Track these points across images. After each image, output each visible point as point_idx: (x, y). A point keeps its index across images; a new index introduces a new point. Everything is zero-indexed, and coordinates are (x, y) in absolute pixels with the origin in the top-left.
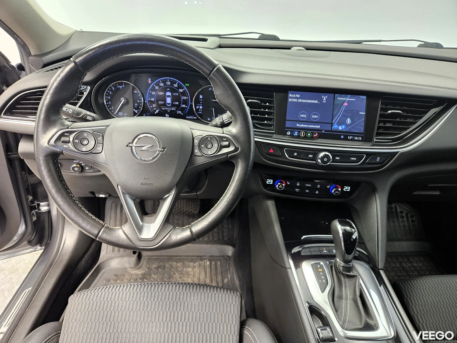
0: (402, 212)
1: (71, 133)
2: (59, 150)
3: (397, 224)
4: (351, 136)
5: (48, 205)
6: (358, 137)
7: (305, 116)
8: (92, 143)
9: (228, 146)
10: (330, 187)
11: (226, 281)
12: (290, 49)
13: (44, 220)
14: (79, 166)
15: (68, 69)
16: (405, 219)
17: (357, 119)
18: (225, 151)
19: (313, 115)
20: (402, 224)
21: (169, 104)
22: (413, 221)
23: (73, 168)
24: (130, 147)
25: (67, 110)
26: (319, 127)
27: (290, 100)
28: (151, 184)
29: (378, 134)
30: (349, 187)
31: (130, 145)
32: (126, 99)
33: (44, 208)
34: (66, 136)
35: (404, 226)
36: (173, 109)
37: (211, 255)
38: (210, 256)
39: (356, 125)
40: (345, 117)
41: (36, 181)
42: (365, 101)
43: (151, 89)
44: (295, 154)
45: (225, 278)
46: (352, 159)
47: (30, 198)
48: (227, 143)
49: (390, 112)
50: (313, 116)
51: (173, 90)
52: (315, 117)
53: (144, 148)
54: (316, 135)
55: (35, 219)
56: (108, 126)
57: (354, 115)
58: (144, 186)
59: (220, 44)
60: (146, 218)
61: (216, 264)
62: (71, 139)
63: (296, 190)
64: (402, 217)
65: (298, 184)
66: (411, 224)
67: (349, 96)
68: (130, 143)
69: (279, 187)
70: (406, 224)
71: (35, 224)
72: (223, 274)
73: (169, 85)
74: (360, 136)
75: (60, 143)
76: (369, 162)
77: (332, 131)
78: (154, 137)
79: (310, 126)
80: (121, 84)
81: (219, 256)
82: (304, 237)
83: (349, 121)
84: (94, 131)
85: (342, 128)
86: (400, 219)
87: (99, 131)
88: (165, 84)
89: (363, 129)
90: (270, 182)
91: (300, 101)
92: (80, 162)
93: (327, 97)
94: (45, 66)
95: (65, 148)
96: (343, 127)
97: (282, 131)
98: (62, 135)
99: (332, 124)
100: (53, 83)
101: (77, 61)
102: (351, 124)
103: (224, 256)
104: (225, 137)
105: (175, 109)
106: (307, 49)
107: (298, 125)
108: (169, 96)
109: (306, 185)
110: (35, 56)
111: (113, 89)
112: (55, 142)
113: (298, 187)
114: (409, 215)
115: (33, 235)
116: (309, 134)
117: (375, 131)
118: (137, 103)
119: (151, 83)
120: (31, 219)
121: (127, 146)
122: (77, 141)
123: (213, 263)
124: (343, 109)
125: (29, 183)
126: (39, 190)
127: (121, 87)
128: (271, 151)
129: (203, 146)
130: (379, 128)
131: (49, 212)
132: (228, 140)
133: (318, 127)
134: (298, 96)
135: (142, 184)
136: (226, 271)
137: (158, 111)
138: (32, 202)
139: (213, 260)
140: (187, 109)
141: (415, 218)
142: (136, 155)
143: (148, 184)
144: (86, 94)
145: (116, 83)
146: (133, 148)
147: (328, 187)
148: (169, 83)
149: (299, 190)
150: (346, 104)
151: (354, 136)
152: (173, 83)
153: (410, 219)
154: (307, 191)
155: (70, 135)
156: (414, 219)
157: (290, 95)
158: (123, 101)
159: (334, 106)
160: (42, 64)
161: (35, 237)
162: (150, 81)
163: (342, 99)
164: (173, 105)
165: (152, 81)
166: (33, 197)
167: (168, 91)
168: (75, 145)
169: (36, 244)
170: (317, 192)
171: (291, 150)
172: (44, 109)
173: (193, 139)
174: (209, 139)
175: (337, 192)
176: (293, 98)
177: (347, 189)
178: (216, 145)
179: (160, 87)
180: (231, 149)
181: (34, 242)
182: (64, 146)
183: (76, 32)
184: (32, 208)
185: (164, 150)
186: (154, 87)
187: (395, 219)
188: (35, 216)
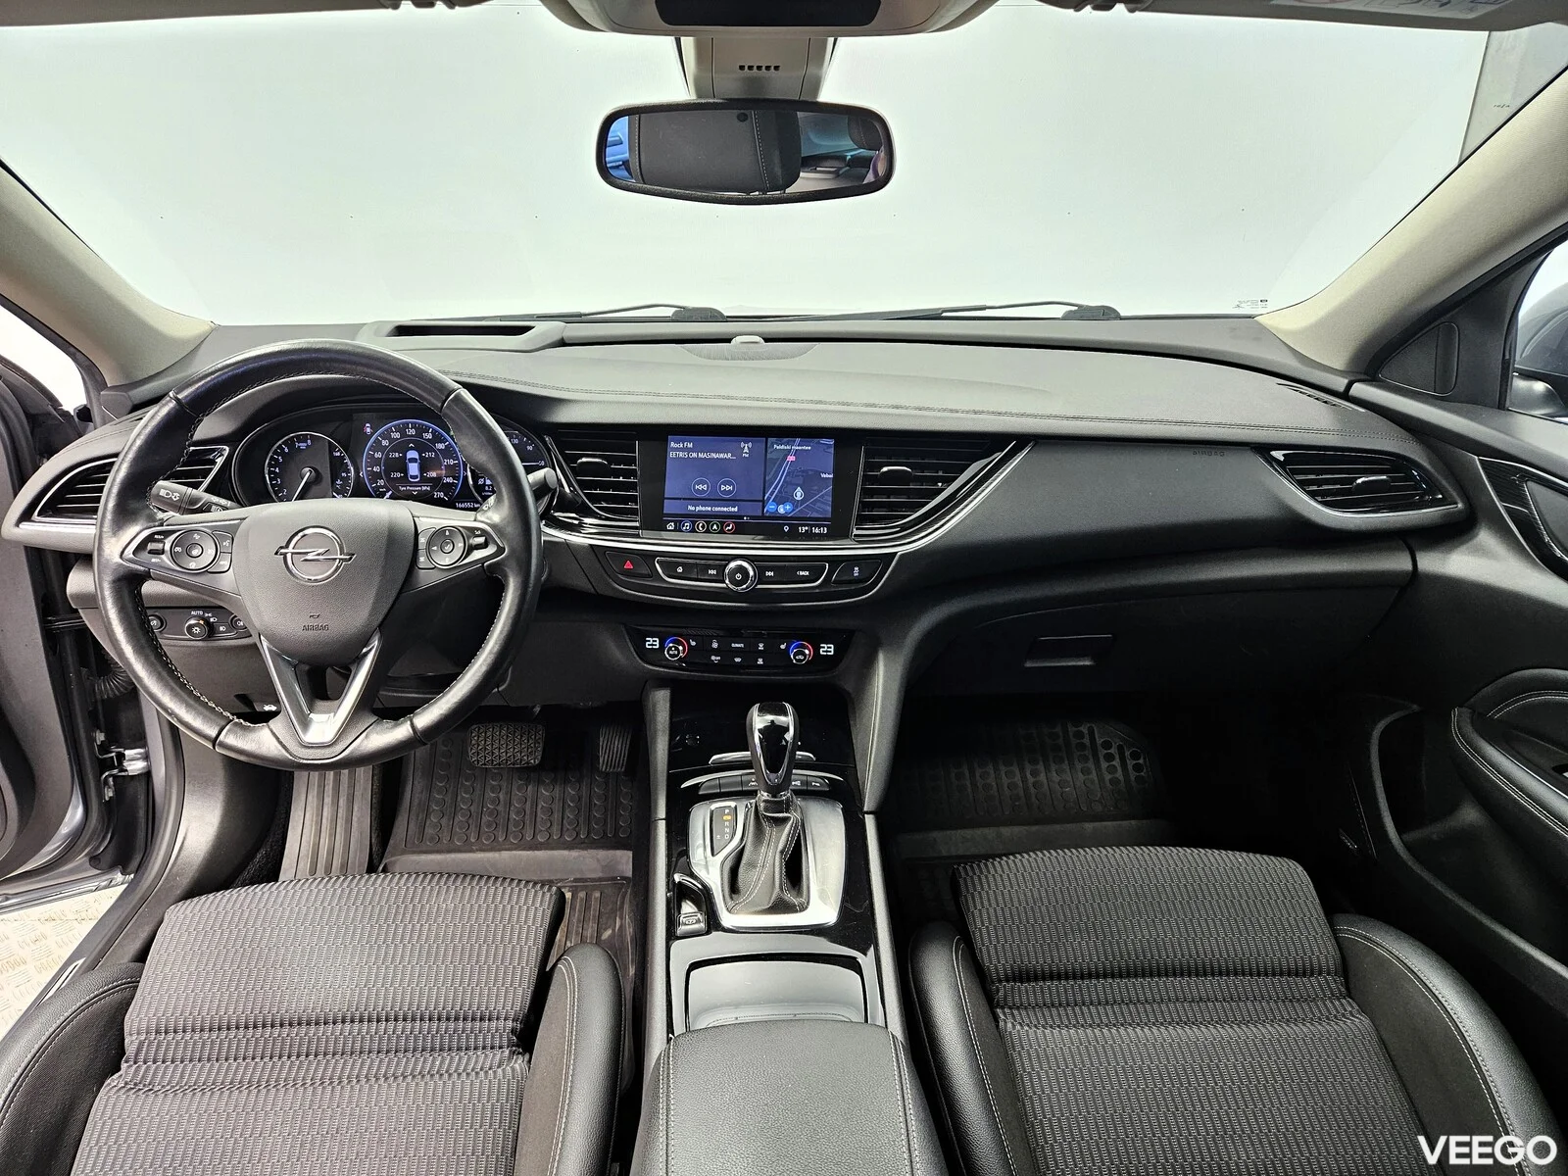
0: (1107, 745)
1: (167, 534)
2: (142, 568)
3: (1094, 775)
4: (805, 525)
5: (146, 757)
6: (819, 526)
7: (705, 487)
8: (210, 552)
9: (485, 545)
10: (788, 647)
11: (607, 934)
12: (729, 341)
13: (135, 800)
14: (202, 622)
15: (165, 411)
16: (1116, 762)
17: (816, 488)
18: (477, 555)
19: (722, 483)
20: (1108, 777)
21: (415, 477)
22: (1137, 768)
23: (190, 627)
24: (281, 554)
25: (168, 494)
26: (736, 509)
27: (672, 454)
28: (324, 628)
29: (862, 520)
30: (832, 646)
31: (283, 551)
32: (315, 470)
33: (134, 766)
34: (158, 541)
35: (1114, 782)
36: (424, 488)
37: (578, 876)
38: (576, 880)
39: (814, 503)
40: (790, 485)
41: (117, 692)
42: (832, 450)
43: (372, 446)
44: (680, 570)
45: (605, 930)
46: (802, 573)
47: (100, 737)
48: (481, 540)
49: (885, 469)
50: (723, 488)
51: (421, 447)
52: (729, 488)
53: (309, 557)
54: (730, 528)
55: (111, 794)
56: (244, 519)
57: (809, 480)
58: (310, 632)
59: (563, 339)
60: (320, 704)
61: (588, 897)
62: (167, 547)
63: (713, 658)
64: (1109, 758)
65: (715, 645)
66: (1133, 775)
67: (798, 440)
68: (282, 548)
69: (671, 652)
70: (1119, 774)
71: (108, 807)
72: (603, 920)
73: (412, 436)
74: (824, 526)
75: (144, 556)
76: (838, 579)
77: (763, 517)
78: (331, 534)
79: (717, 509)
80: (304, 439)
81: (600, 879)
82: (715, 757)
83: (799, 494)
84: (215, 529)
85: (785, 509)
86: (1104, 765)
87: (225, 529)
88: (404, 434)
89: (829, 509)
90: (652, 643)
91: (694, 455)
92: (206, 615)
93: (750, 444)
94: (136, 408)
95: (155, 563)
96: (788, 507)
97: (655, 522)
98: (150, 538)
99: (764, 503)
100: (135, 440)
101: (180, 396)
102: (803, 501)
103: (615, 879)
104: (478, 529)
105: (429, 489)
106: (767, 340)
107: (691, 508)
108: (413, 460)
109: (733, 645)
110: (114, 388)
111: (286, 450)
112: (135, 553)
113: (716, 652)
114: (1127, 754)
115: (104, 838)
116: (715, 527)
117: (855, 513)
118: (342, 479)
119: (372, 434)
120: (100, 795)
121: (276, 553)
122: (178, 549)
123: (582, 894)
124: (786, 468)
125: (98, 697)
126: (125, 718)
127: (303, 446)
128: (628, 566)
129: (435, 548)
130: (864, 505)
131: (147, 775)
132: (484, 533)
133: (733, 509)
134: (690, 445)
135: (306, 628)
136: (613, 912)
137: (390, 492)
138: (104, 748)
139: (584, 888)
140: (456, 487)
141: (1144, 759)
142: (294, 571)
143: (317, 628)
144: (220, 461)
145: (293, 437)
146: (289, 556)
147: (783, 647)
148: (413, 432)
149: (719, 658)
150: (791, 458)
151: (811, 526)
152: (421, 430)
153: (1130, 763)
154: (738, 660)
155: (165, 538)
156: (1141, 761)
157: (672, 444)
158: (307, 473)
159: (768, 465)
160: (129, 405)
161: (109, 843)
162: (368, 430)
163: (783, 447)
164: (424, 480)
165: (375, 430)
166: (106, 737)
167: (412, 449)
168: (174, 556)
169: (111, 868)
170: (760, 662)
171: (671, 562)
172: (115, 490)
173: (417, 534)
174: (447, 533)
175: (801, 657)
176: (678, 450)
177: (828, 649)
178: (461, 545)
179: (391, 440)
180: (491, 550)
181: (108, 858)
182: (153, 560)
183: (217, 329)
184: (104, 765)
185: (351, 558)
186: (377, 442)
187: (1091, 765)
188: (109, 788)
